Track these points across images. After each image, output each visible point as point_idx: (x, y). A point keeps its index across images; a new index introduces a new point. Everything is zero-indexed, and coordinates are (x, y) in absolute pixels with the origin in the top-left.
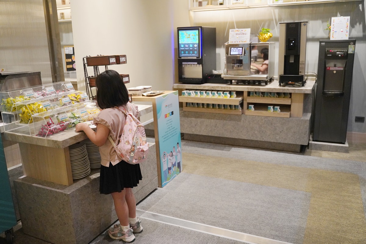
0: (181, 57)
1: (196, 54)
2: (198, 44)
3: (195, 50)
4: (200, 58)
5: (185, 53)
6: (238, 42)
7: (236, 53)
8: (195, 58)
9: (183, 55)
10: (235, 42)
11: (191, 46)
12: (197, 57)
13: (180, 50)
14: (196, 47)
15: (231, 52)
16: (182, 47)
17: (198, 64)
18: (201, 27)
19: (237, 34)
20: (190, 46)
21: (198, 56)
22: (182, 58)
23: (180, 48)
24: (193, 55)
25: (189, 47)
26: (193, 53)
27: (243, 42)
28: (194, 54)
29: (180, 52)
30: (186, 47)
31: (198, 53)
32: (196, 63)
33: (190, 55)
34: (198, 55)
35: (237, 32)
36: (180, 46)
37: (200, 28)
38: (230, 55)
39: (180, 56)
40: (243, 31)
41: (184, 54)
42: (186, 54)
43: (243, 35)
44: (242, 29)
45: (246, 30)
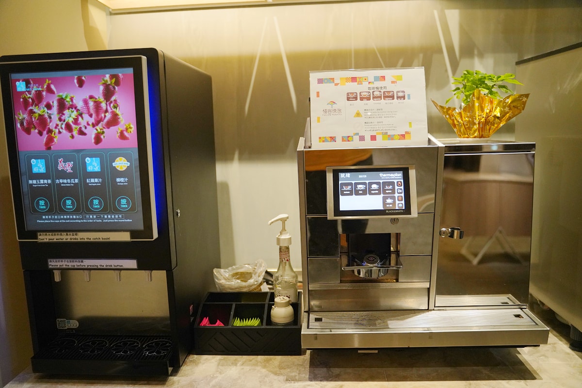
0: (34, 234)
1: (126, 214)
2: (136, 155)
3: (120, 191)
4: (155, 235)
5: (56, 208)
6: (362, 138)
7: (374, 202)
8: (125, 237)
9: (46, 219)
10: (347, 139)
11: (93, 165)
12: (134, 234)
13: (25, 189)
14: (121, 174)
15: (342, 198)
16: (35, 170)
17: (140, 267)
18: (151, 53)
19: (351, 97)
20: (90, 169)
21: (141, 227)
22: (43, 238)
23: (24, 179)
24: (109, 218)
25: (80, 171)
26: (110, 207)
27: (391, 138)
28: (116, 211)
29: (26, 202)
30: (64, 175)
31: (140, 208)
32: (132, 263)
33: (91, 218)
34: (140, 216)
35: (354, 87)
36: (23, 168)
37: (144, 59)
38: (337, 212)
39: (29, 226)
40: (383, 78)
41: (50, 211)
42: (63, 211)
43: (388, 101)
44: (379, 73)
45: (400, 78)
